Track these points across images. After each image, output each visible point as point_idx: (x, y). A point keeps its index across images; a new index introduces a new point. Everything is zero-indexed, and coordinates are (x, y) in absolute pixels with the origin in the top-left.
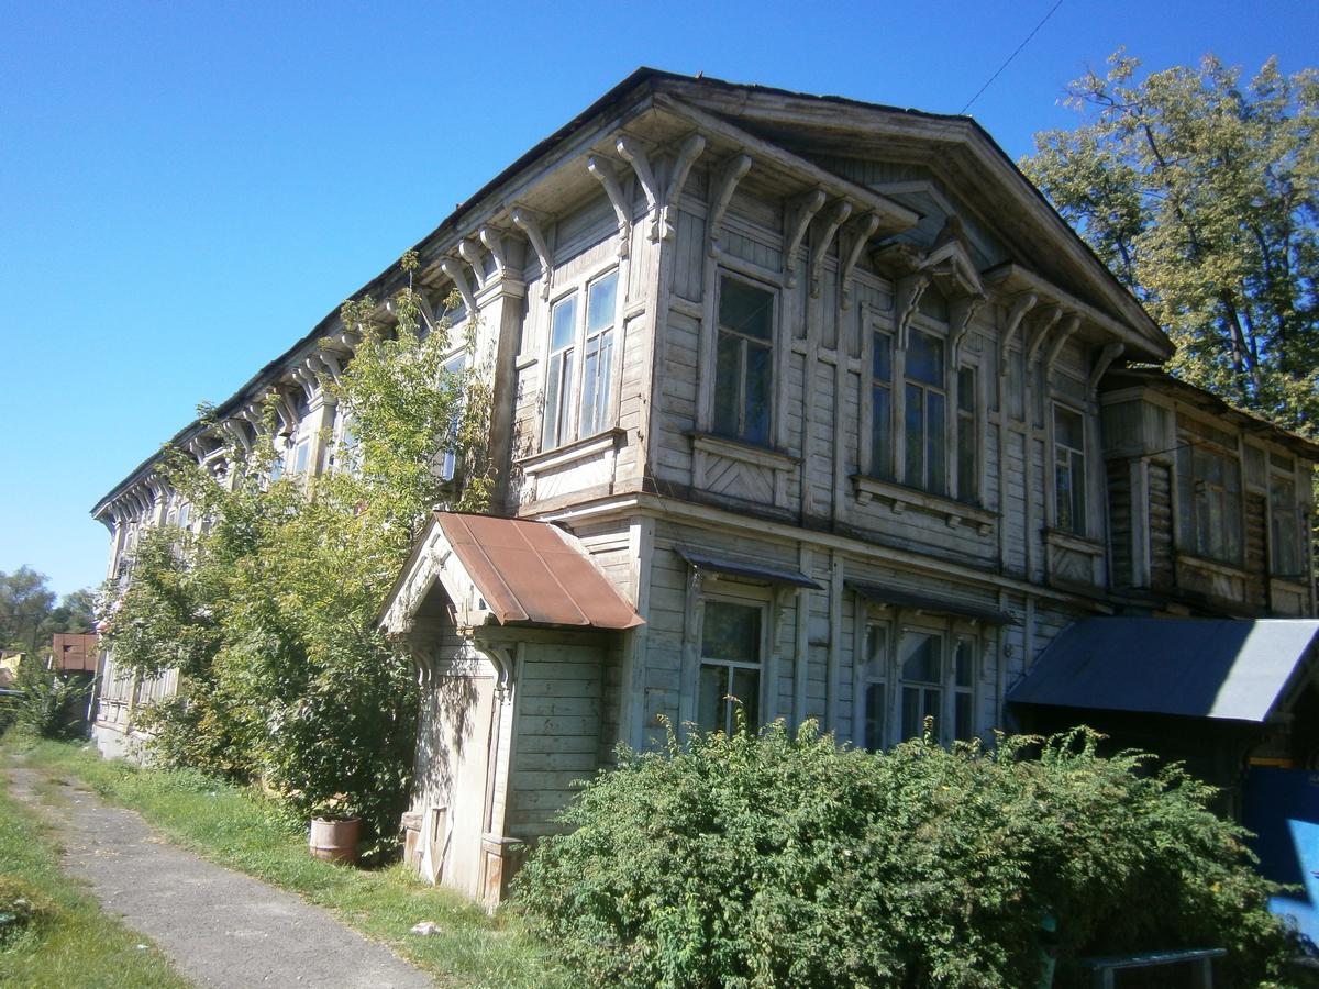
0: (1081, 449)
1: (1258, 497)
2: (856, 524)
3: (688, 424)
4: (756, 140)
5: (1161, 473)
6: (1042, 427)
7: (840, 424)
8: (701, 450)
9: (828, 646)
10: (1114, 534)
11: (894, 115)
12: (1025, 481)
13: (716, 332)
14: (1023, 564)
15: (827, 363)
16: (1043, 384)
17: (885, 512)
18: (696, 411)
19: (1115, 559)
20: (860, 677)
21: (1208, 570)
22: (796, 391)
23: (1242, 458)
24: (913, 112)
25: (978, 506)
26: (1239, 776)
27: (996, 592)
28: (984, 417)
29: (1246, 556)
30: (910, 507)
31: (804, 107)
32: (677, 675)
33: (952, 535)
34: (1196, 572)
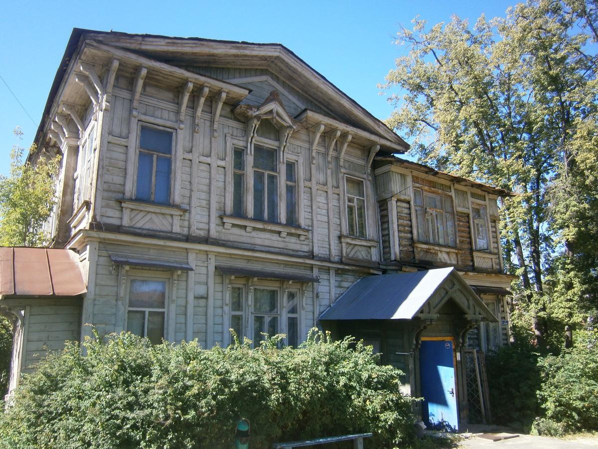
0: (363, 197)
1: (465, 214)
2: (223, 238)
3: (121, 195)
4: (148, 60)
5: (405, 205)
6: (338, 187)
7: (212, 191)
8: (126, 208)
9: (207, 298)
10: (383, 236)
11: (233, 45)
12: (328, 213)
13: (138, 152)
14: (328, 253)
15: (205, 163)
16: (338, 167)
17: (242, 232)
18: (124, 190)
19: (384, 248)
20: (227, 312)
21: (434, 249)
22: (186, 177)
23: (453, 196)
24: (243, 43)
25: (299, 227)
26: (414, 347)
27: (311, 267)
28: (302, 184)
29: (458, 242)
30: (255, 229)
31: (177, 43)
32: (113, 317)
33: (282, 241)
34: (427, 251)
